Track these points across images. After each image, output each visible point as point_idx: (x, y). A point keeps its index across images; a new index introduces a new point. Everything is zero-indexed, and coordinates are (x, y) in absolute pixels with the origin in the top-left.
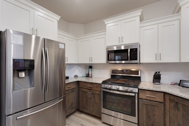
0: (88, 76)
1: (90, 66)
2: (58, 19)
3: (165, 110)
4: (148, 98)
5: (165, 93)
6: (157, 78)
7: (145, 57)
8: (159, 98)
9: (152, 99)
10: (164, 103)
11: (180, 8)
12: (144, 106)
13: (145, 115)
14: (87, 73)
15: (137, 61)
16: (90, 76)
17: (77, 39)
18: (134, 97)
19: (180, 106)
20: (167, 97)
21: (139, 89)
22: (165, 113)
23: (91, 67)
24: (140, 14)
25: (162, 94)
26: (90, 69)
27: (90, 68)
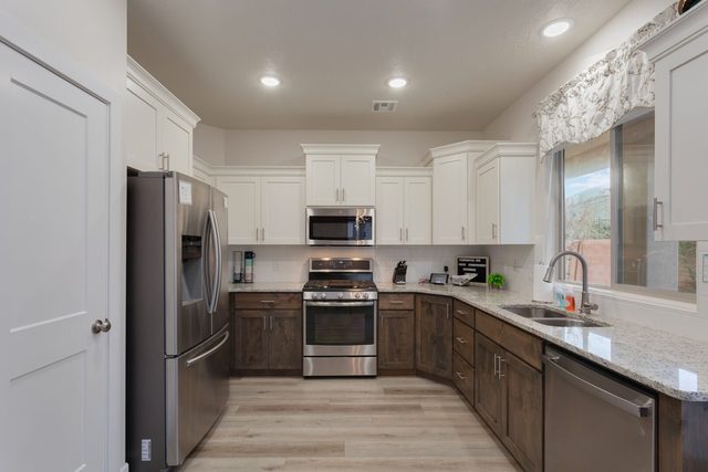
0: (239, 279)
1: (246, 253)
2: (195, 124)
3: (415, 320)
4: (393, 307)
5: (416, 294)
6: (400, 272)
7: (384, 234)
8: (407, 304)
9: (398, 307)
10: (414, 310)
11: (432, 160)
12: (386, 321)
13: (387, 339)
14: (238, 271)
15: (371, 242)
16: (249, 278)
17: (210, 172)
18: (372, 307)
19: (434, 308)
20: (419, 299)
21: (379, 293)
22: (415, 325)
23: (249, 255)
24: (376, 151)
25: (412, 297)
26: (249, 261)
27: (247, 257)
